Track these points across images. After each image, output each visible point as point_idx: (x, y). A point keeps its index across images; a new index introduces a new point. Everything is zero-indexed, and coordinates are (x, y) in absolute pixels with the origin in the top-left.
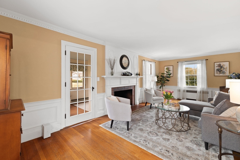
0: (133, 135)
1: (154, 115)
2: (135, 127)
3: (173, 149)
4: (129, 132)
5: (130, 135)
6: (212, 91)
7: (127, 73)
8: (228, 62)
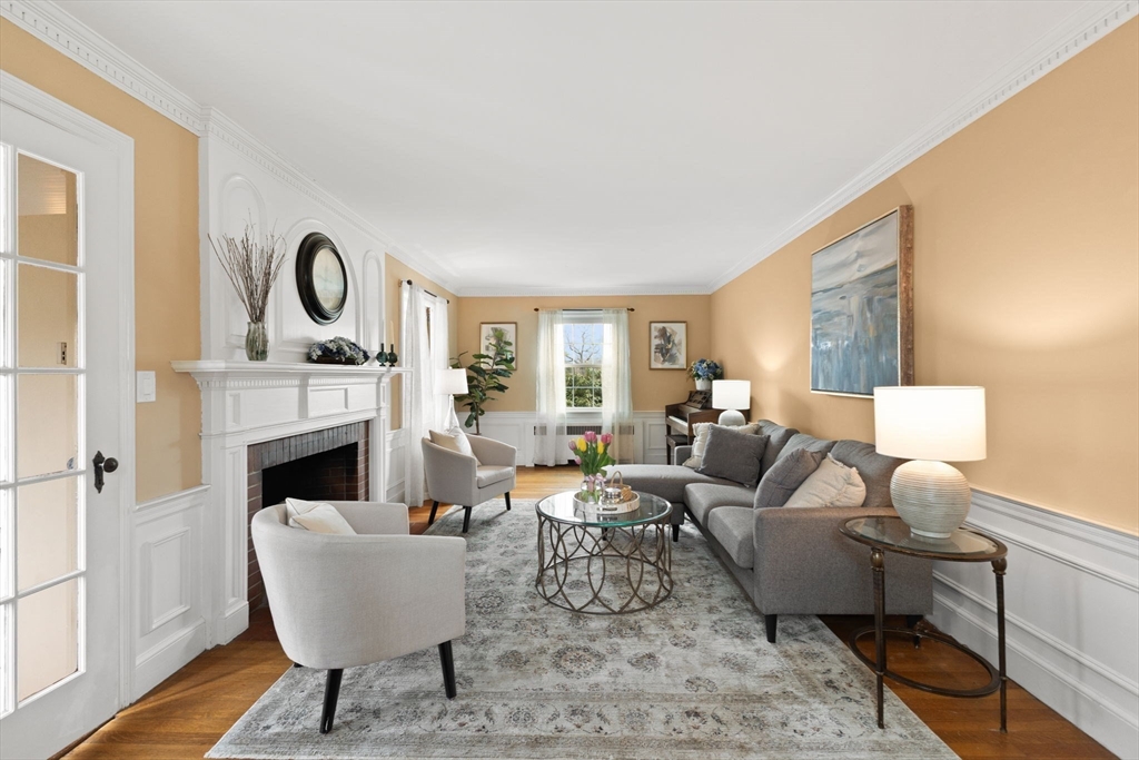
0: (499, 711)
1: (507, 563)
2: (473, 658)
3: (699, 693)
4: (464, 702)
5: (483, 720)
6: (644, 424)
7: (347, 349)
8: (684, 325)
